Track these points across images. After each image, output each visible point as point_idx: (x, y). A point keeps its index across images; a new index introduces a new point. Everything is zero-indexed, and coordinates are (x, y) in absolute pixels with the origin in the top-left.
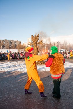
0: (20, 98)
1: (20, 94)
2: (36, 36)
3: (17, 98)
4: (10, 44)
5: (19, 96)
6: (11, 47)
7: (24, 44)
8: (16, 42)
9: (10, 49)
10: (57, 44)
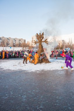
0: (25, 96)
1: (25, 93)
2: (41, 34)
3: (23, 96)
4: (14, 42)
5: (24, 95)
6: (15, 45)
7: (28, 42)
8: (20, 40)
9: (14, 48)
10: (62, 42)
